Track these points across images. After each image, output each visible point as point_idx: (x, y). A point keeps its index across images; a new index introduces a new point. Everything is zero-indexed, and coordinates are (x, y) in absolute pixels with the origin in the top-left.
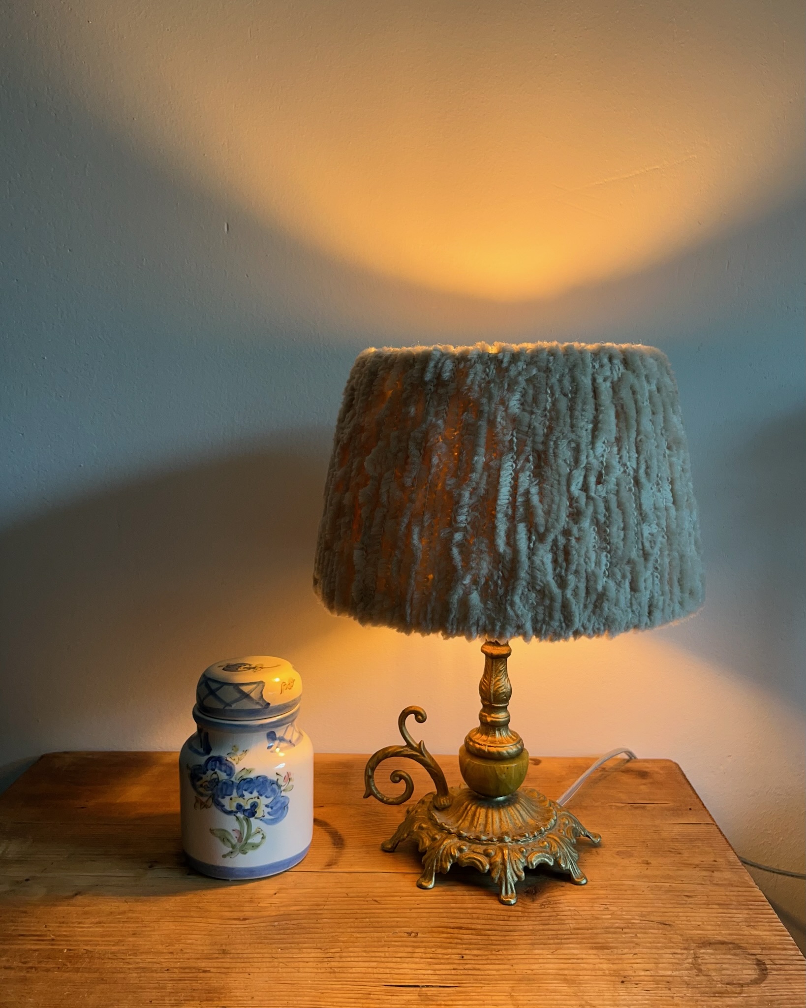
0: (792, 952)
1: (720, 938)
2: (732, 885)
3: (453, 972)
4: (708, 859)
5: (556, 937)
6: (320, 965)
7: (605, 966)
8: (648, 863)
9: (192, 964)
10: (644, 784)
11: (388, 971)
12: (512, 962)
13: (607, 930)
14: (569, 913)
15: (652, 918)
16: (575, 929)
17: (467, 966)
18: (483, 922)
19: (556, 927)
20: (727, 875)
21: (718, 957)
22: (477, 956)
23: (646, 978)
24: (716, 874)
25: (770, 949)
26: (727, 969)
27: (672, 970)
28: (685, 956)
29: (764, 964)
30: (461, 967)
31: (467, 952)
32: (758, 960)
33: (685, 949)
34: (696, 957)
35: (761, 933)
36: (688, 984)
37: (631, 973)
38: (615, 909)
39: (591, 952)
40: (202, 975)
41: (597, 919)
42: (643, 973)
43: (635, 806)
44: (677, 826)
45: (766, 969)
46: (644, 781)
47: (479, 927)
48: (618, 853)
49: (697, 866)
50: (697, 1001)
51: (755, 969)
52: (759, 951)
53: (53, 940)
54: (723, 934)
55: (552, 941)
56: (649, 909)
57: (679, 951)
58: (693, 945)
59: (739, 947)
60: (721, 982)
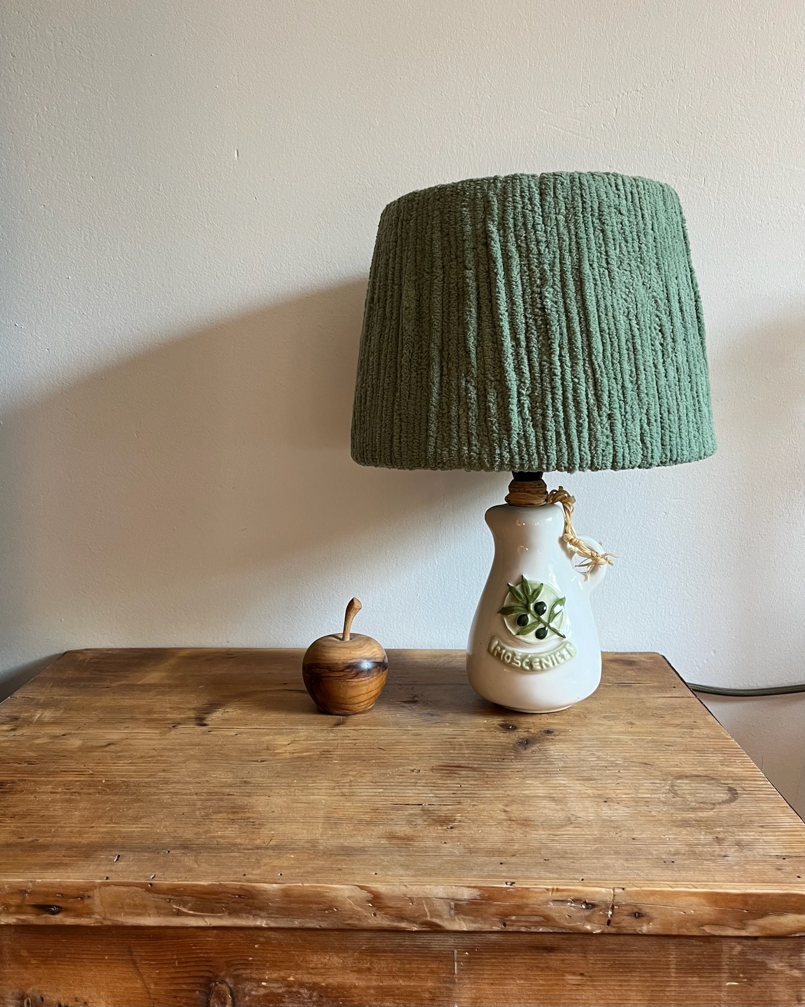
0: (762, 783)
1: (695, 773)
2: (710, 738)
3: (452, 795)
4: (688, 721)
5: (547, 772)
6: (332, 791)
7: (589, 792)
8: (632, 724)
9: (216, 790)
10: (632, 670)
11: (393, 794)
12: (505, 789)
13: (592, 768)
14: (558, 757)
15: (635, 760)
16: (563, 767)
17: (465, 792)
18: (479, 762)
19: (547, 766)
20: (706, 731)
21: (693, 785)
22: (474, 785)
23: (627, 799)
24: (695, 730)
25: (741, 780)
26: (701, 793)
27: (651, 794)
28: (663, 785)
29: (736, 790)
30: (460, 792)
31: (465, 782)
32: (730, 787)
33: (664, 780)
34: (672, 786)
35: (733, 769)
36: (664, 803)
37: (614, 796)
38: (600, 754)
39: (578, 782)
40: (226, 797)
41: (584, 760)
42: (624, 796)
43: (621, 685)
44: (661, 699)
45: (737, 794)
46: (631, 668)
47: (476, 766)
48: (604, 717)
49: (678, 725)
50: (672, 814)
51: (727, 794)
52: (730, 782)
53: (92, 774)
54: (700, 770)
55: (542, 776)
56: (632, 754)
57: (658, 782)
58: (671, 778)
59: (713, 779)
60: (695, 801)
